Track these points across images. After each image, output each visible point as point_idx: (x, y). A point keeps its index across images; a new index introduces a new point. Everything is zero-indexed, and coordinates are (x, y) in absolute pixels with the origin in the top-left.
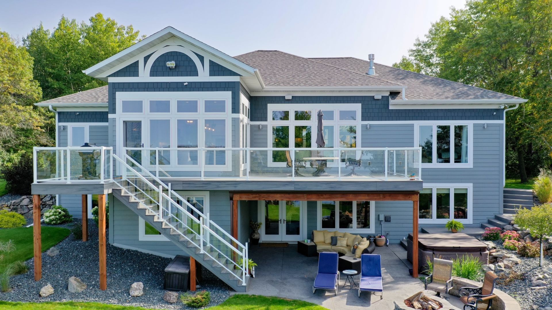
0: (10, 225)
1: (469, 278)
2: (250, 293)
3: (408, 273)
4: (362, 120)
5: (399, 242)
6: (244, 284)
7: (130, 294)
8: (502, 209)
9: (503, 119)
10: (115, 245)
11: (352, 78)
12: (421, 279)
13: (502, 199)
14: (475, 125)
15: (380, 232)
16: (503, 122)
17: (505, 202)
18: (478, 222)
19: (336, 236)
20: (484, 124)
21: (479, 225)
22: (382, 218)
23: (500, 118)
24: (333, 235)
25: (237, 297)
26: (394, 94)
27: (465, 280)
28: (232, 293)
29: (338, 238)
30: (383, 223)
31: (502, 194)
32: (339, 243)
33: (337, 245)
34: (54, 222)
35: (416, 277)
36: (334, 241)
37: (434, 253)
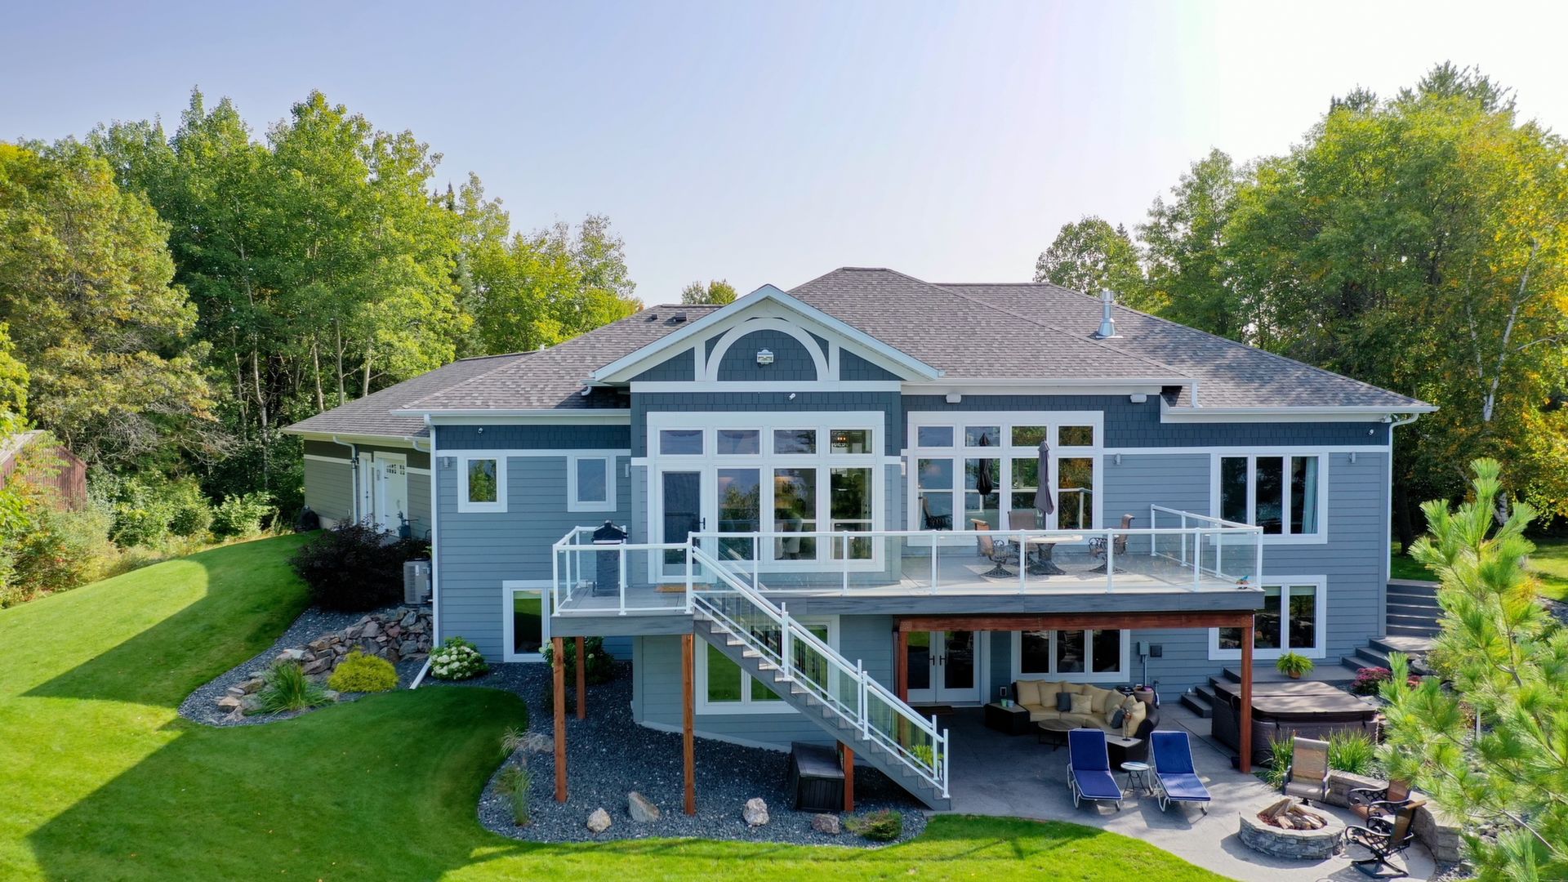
0: (377, 685)
1: (1355, 772)
2: (961, 810)
3: (1230, 763)
4: (1105, 446)
5: (1177, 698)
6: (946, 795)
7: (748, 820)
8: (1384, 625)
9: (1387, 444)
10: (646, 724)
11: (1082, 356)
12: (1257, 775)
13: (1384, 604)
14: (1332, 456)
15: (1141, 680)
16: (1388, 449)
17: (1390, 610)
18: (1337, 654)
19: (1066, 691)
20: (1351, 454)
21: (1338, 660)
22: (1145, 650)
23: (1383, 441)
24: (1059, 691)
25: (942, 819)
26: (1171, 392)
27: (1350, 776)
28: (927, 813)
29: (1073, 696)
30: (1146, 660)
31: (1384, 594)
32: (1075, 706)
33: (1073, 711)
34: (460, 675)
35: (1248, 773)
36: (1064, 702)
37: (1278, 726)
